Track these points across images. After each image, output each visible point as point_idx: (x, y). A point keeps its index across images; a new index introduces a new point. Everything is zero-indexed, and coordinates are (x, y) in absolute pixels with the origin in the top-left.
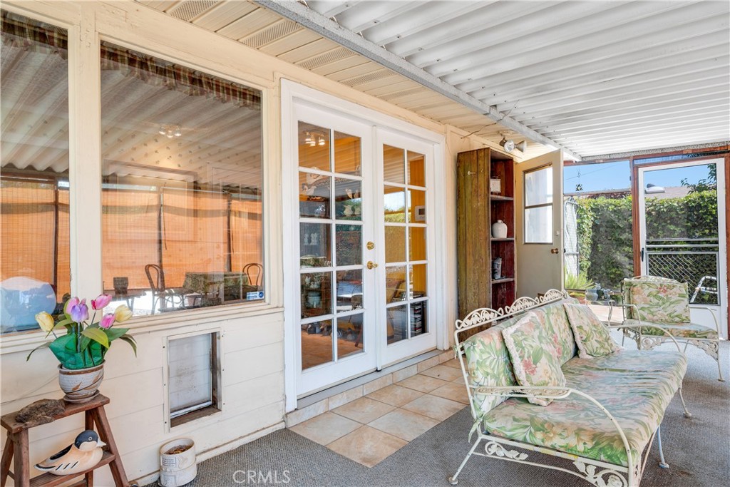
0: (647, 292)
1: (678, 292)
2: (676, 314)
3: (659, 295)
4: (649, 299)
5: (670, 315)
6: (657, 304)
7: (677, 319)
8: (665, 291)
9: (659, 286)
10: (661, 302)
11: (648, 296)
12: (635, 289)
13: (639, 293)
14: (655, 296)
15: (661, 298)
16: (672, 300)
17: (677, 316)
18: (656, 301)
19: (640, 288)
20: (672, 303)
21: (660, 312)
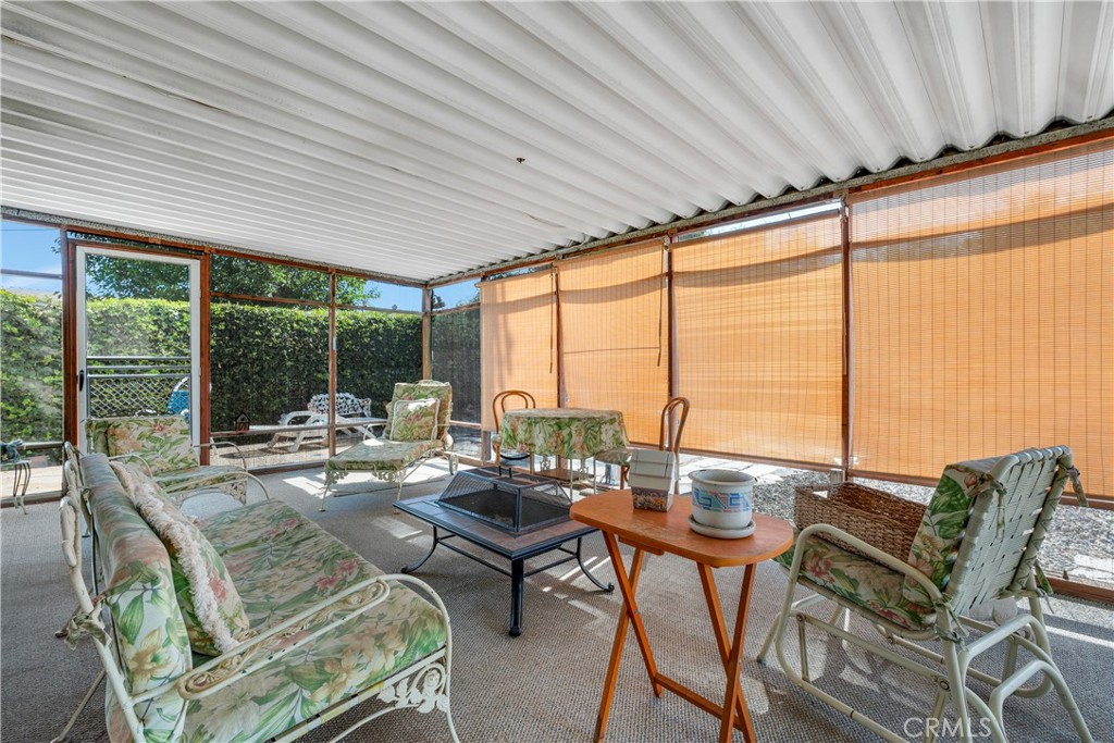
0: (136, 434)
1: (180, 427)
2: (179, 458)
3: (154, 435)
4: (140, 443)
5: (172, 461)
6: (154, 449)
7: (182, 465)
8: (162, 429)
9: (153, 423)
10: (158, 445)
11: (139, 439)
12: (118, 431)
13: (124, 436)
14: (149, 438)
15: (157, 439)
16: (173, 440)
17: (181, 461)
18: (151, 444)
19: (125, 429)
20: (173, 444)
21: (159, 459)
